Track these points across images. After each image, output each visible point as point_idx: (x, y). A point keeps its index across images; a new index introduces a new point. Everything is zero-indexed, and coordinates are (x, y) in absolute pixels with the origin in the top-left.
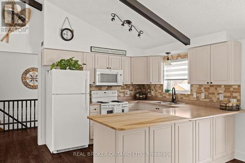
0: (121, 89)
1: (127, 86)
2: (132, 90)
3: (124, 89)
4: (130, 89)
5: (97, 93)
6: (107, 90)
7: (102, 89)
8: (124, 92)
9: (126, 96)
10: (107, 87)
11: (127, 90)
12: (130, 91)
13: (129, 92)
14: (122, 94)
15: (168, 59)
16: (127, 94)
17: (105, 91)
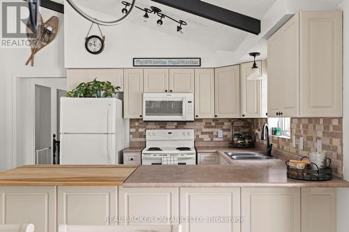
0: (206, 127)
1: (217, 122)
2: (228, 130)
3: (212, 127)
4: (225, 127)
5: (154, 134)
6: (177, 128)
7: (167, 127)
8: (212, 133)
9: (215, 139)
10: (176, 124)
11: (216, 130)
12: (224, 130)
13: (221, 133)
14: (207, 136)
15: (255, 66)
16: (217, 136)
17: (170, 131)
